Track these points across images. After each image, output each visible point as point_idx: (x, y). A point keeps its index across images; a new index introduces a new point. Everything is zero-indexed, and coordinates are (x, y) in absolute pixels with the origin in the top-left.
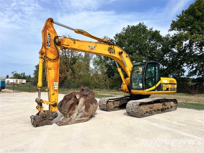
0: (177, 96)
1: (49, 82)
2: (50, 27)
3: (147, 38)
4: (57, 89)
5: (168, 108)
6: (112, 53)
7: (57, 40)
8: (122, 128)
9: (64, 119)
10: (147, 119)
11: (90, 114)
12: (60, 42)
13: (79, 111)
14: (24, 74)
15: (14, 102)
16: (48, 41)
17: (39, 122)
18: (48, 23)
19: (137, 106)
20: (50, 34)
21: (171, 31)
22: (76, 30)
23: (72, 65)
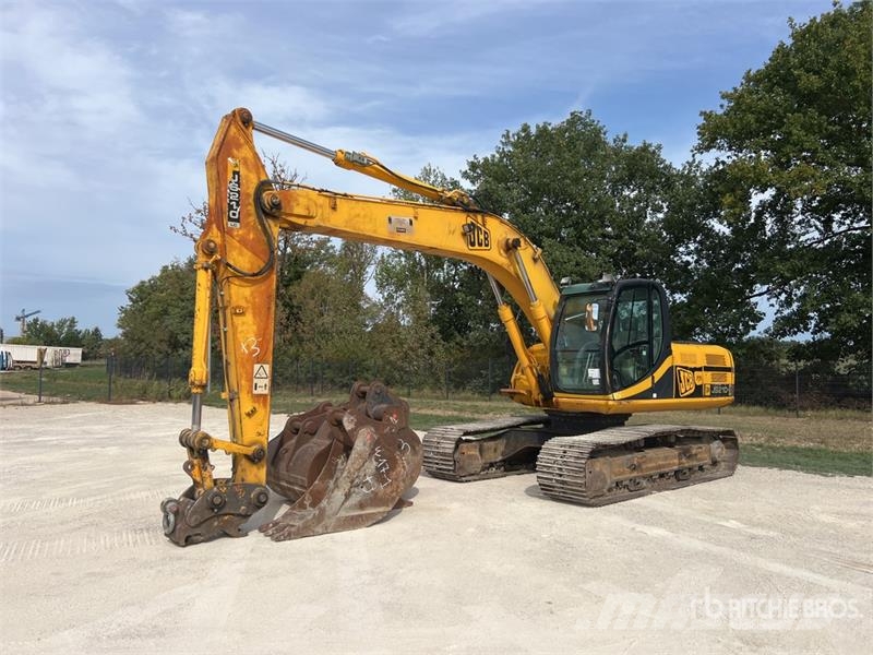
0: (730, 418)
1: (236, 362)
2: (239, 146)
3: (604, 178)
4: (266, 392)
5: (701, 468)
6: (477, 247)
7: (266, 197)
8: (528, 548)
9: (290, 514)
10: (622, 511)
11: (394, 494)
12: (279, 204)
13: (352, 482)
14: (70, 326)
15: (59, 446)
16: (231, 201)
17: (197, 526)
18: (233, 130)
19: (583, 461)
20: (238, 173)
21: (705, 153)
22: (340, 156)
23: (286, 286)
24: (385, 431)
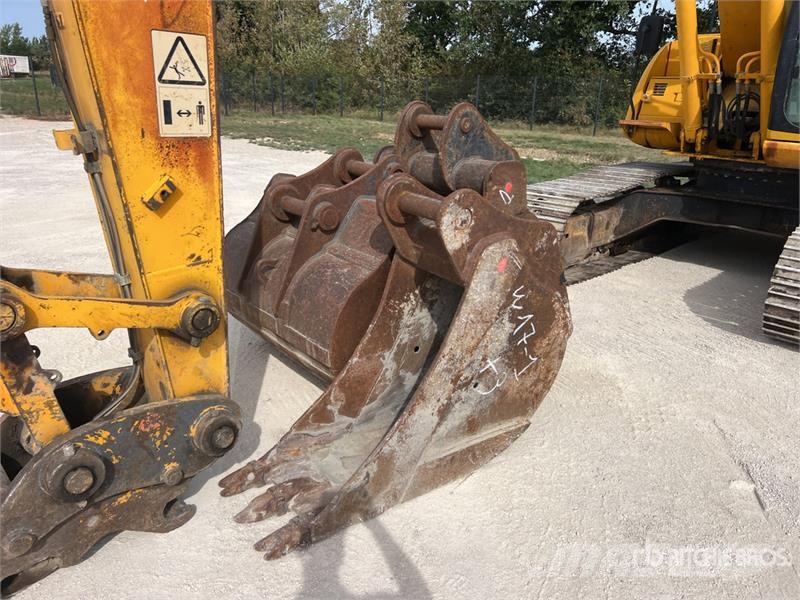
4: (204, 131)
13: (456, 379)
14: (15, 33)
24: (539, 245)
